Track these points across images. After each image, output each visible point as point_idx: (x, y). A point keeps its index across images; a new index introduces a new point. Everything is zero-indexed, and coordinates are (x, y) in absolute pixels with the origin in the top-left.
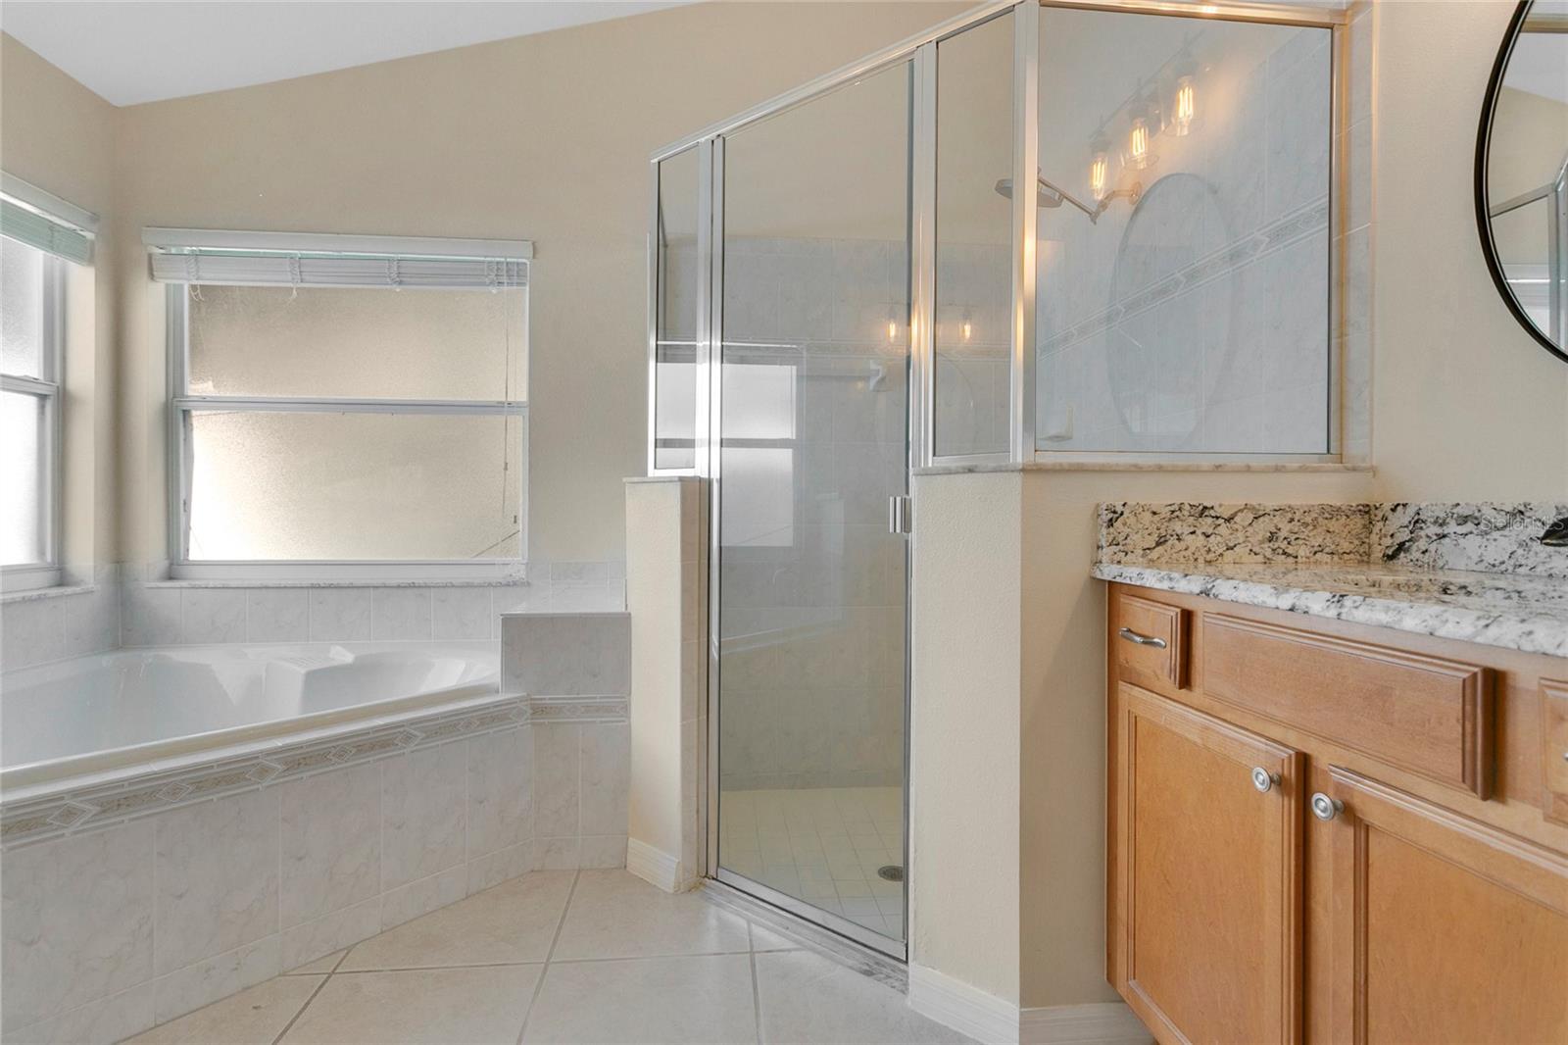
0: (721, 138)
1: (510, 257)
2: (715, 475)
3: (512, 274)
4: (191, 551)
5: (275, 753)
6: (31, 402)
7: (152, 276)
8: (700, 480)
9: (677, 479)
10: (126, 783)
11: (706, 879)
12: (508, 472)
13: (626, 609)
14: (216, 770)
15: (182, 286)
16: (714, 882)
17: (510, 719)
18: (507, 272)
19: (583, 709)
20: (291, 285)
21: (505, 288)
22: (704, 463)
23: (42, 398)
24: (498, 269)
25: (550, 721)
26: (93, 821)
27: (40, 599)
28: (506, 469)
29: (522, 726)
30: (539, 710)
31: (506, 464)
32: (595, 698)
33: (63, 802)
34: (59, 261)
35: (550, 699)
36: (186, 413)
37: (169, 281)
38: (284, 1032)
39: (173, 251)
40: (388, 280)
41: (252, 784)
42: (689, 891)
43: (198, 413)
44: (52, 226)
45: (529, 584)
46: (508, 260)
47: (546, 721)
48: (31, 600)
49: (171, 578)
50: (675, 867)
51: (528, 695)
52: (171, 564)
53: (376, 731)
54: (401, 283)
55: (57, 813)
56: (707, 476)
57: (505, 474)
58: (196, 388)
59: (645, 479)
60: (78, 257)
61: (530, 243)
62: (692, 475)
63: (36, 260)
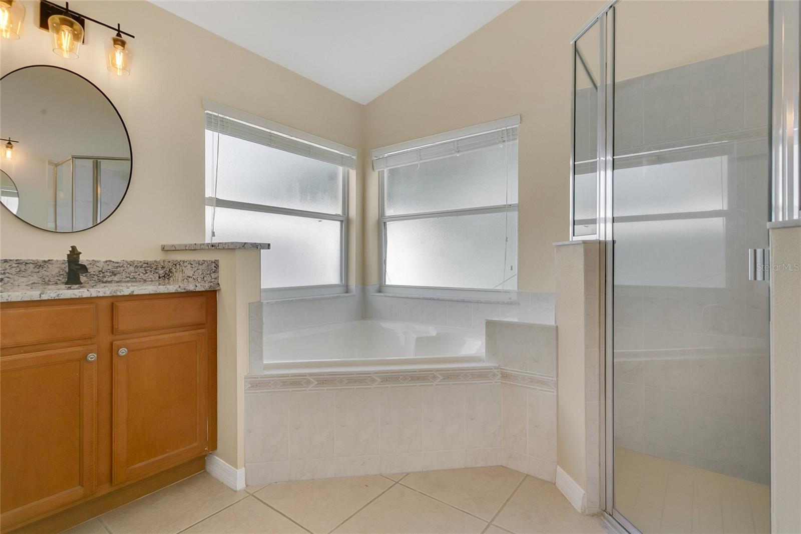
0: (612, 8)
1: (509, 126)
2: (609, 238)
3: (510, 134)
4: (386, 281)
5: (377, 373)
6: (339, 223)
7: (373, 169)
8: (600, 242)
9: (581, 242)
10: (325, 374)
11: (605, 512)
12: (507, 243)
13: (555, 323)
14: (355, 376)
15: (384, 171)
16: (610, 517)
17: (489, 377)
18: (507, 134)
19: (529, 380)
20: (417, 162)
21: (506, 143)
22: (603, 232)
23: (342, 221)
24: (502, 134)
25: (511, 383)
26: (316, 387)
27: (338, 297)
28: (507, 240)
29: (495, 382)
30: (505, 376)
31: (507, 238)
32: (536, 375)
33: (306, 377)
34: (347, 169)
35: (511, 370)
36: (385, 223)
37: (379, 170)
38: (371, 502)
39: (381, 157)
40: (453, 151)
41: (368, 385)
42: (593, 516)
43: (389, 223)
44: (342, 156)
45: (519, 304)
46: (508, 128)
47: (509, 382)
48: (335, 298)
49: (380, 292)
50: (582, 496)
51: (499, 366)
52: (380, 286)
53: (420, 371)
54: (459, 152)
55: (305, 381)
56: (604, 239)
57: (506, 244)
58: (389, 212)
59: (566, 243)
60: (351, 166)
61: (519, 115)
62: (595, 239)
63: (340, 170)
